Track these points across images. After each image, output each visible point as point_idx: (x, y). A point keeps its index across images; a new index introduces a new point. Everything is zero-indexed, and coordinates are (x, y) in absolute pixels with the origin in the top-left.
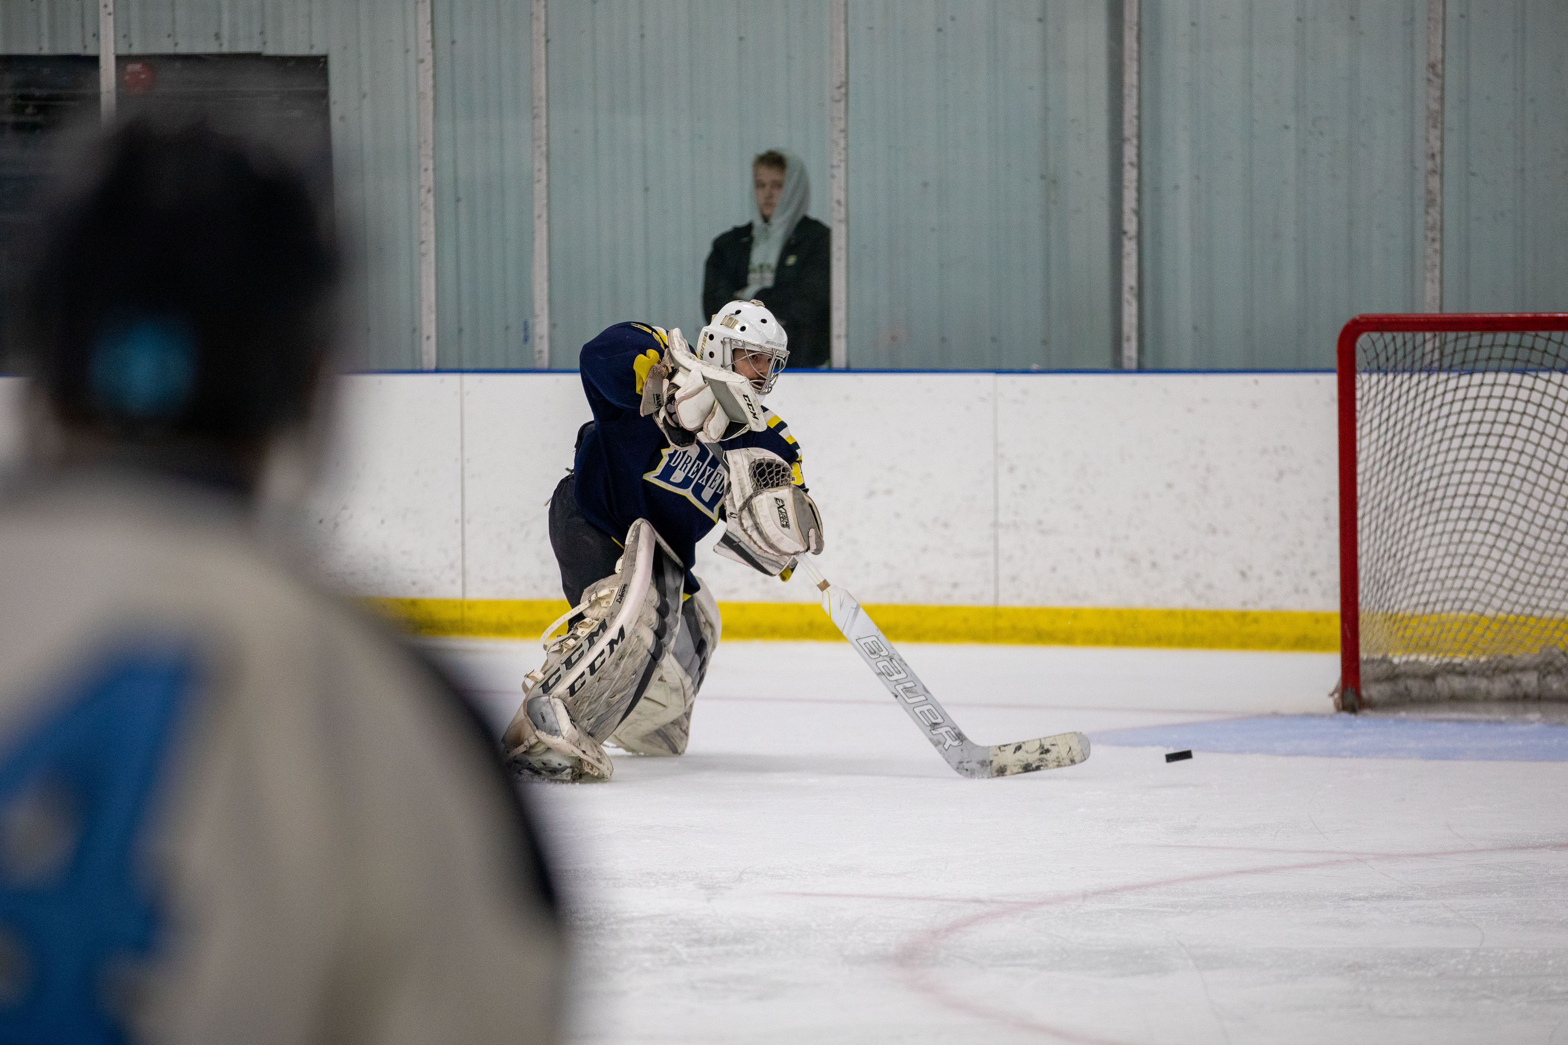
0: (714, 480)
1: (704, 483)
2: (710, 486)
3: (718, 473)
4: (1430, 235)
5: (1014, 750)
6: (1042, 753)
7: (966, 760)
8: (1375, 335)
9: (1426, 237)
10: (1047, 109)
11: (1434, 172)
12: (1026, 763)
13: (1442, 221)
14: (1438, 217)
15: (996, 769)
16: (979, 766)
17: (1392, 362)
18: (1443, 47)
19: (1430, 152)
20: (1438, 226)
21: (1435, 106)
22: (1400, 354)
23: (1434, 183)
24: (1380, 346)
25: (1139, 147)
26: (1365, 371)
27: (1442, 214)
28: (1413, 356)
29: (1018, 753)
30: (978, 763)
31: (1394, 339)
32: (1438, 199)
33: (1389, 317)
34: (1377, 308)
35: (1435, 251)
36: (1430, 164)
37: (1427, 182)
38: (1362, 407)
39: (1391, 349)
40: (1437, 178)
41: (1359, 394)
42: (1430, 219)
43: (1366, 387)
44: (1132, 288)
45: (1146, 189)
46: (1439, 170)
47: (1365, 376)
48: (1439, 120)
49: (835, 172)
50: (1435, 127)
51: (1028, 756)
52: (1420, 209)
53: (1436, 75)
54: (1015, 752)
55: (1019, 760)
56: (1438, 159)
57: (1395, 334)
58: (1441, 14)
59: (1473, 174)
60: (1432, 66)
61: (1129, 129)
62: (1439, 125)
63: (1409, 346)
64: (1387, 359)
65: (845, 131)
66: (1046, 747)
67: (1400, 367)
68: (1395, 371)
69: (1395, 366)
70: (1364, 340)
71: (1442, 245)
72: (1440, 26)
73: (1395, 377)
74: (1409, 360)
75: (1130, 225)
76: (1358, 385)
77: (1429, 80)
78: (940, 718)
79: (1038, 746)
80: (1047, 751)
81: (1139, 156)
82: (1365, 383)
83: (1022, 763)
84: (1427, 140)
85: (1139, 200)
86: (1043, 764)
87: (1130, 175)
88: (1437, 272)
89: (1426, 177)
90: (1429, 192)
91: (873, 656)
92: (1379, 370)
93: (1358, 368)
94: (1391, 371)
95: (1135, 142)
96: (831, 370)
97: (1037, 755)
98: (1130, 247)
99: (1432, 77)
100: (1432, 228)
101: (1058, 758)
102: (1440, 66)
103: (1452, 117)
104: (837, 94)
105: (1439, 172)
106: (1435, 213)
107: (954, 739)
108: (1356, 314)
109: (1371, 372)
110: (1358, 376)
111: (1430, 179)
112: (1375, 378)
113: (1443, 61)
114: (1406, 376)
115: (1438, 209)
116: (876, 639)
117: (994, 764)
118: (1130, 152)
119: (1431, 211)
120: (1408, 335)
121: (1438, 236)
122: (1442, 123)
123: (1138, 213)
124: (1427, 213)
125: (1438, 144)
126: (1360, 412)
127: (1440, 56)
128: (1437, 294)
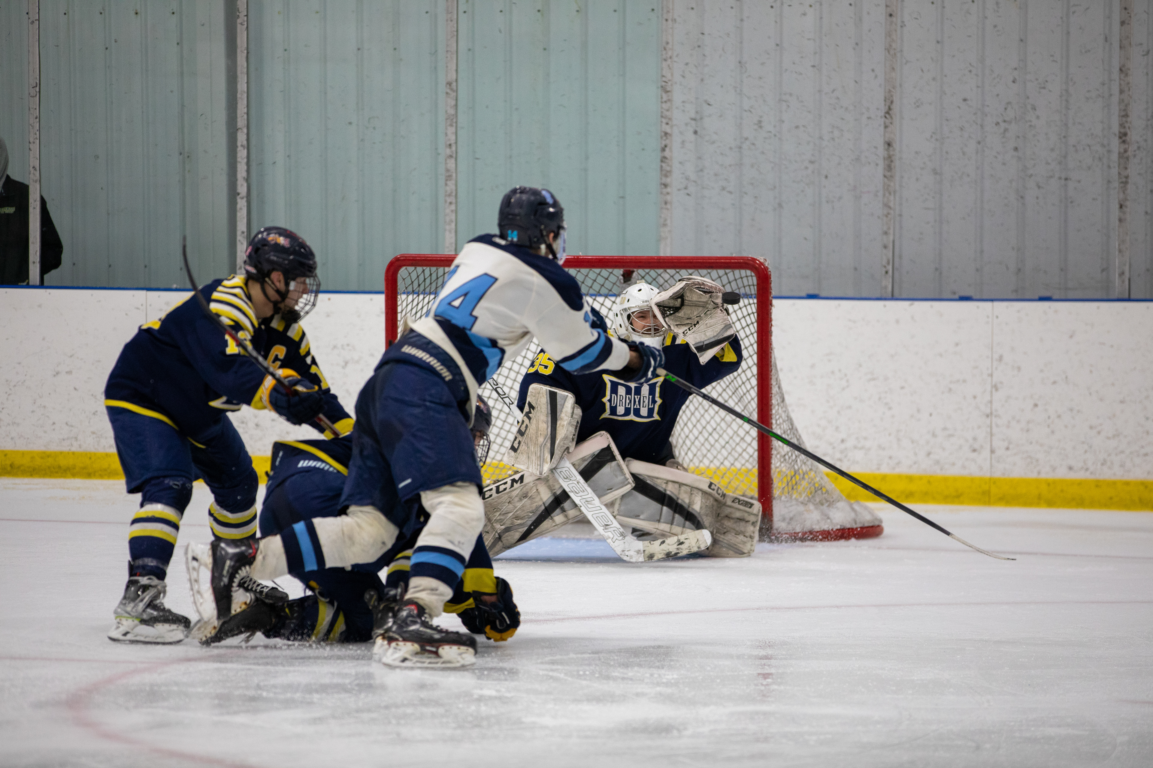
0: (644, 402)
1: (638, 407)
2: (643, 407)
3: (644, 397)
4: (449, 200)
5: (660, 543)
6: (678, 545)
7: (627, 550)
8: (411, 269)
9: (446, 201)
10: (183, 106)
11: (451, 156)
12: (668, 551)
13: (456, 190)
14: (454, 187)
15: (647, 556)
16: (636, 553)
17: (422, 288)
18: (457, 71)
19: (448, 143)
20: (454, 194)
21: (452, 112)
22: (428, 281)
23: (451, 163)
24: (414, 276)
25: (248, 134)
26: (404, 293)
27: (456, 185)
28: (437, 283)
29: (662, 545)
30: (635, 551)
31: (424, 271)
32: (454, 175)
33: (419, 256)
34: (414, 249)
35: (452, 211)
36: (448, 151)
37: (446, 163)
38: (401, 318)
39: (421, 278)
40: (453, 161)
41: (399, 309)
42: (448, 188)
43: (404, 304)
44: (243, 232)
45: (254, 165)
46: (454, 155)
47: (404, 297)
48: (454, 120)
49: (31, 146)
50: (451, 125)
51: (670, 547)
52: (441, 182)
53: (452, 89)
54: (660, 545)
55: (663, 550)
56: (454, 148)
57: (424, 268)
58: (455, 49)
59: (477, 159)
60: (449, 84)
61: (241, 122)
62: (454, 124)
63: (434, 277)
64: (419, 285)
65: (39, 118)
66: (681, 541)
67: (427, 290)
68: (424, 293)
69: (424, 290)
70: (403, 272)
71: (456, 207)
72: (455, 56)
73: (424, 298)
74: (434, 286)
75: (242, 189)
76: (399, 303)
77: (447, 93)
78: (610, 521)
79: (676, 540)
80: (682, 543)
81: (248, 140)
82: (403, 301)
83: (665, 552)
84: (446, 134)
85: (248, 171)
86: (679, 551)
87: (242, 153)
88: (453, 225)
89: (446, 160)
90: (448, 170)
91: (565, 480)
92: (413, 292)
93: (399, 291)
94: (422, 293)
95: (245, 131)
96: (28, 286)
97: (675, 546)
98: (242, 204)
99: (448, 91)
100: (450, 195)
101: (689, 547)
102: (454, 84)
103: (463, 119)
104: (33, 92)
105: (454, 157)
106: (451, 184)
107: (619, 535)
108: (398, 254)
109: (408, 294)
110: (399, 297)
111: (448, 161)
112: (410, 298)
113: (457, 80)
114: (432, 296)
115: (453, 182)
116: (568, 470)
117: (646, 552)
118: (242, 138)
119: (448, 182)
120: (434, 269)
121: (454, 201)
122: (456, 122)
123: (247, 180)
124: (446, 185)
125: (454, 137)
126: (400, 321)
127: (454, 77)
128: (453, 240)
